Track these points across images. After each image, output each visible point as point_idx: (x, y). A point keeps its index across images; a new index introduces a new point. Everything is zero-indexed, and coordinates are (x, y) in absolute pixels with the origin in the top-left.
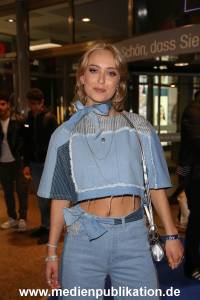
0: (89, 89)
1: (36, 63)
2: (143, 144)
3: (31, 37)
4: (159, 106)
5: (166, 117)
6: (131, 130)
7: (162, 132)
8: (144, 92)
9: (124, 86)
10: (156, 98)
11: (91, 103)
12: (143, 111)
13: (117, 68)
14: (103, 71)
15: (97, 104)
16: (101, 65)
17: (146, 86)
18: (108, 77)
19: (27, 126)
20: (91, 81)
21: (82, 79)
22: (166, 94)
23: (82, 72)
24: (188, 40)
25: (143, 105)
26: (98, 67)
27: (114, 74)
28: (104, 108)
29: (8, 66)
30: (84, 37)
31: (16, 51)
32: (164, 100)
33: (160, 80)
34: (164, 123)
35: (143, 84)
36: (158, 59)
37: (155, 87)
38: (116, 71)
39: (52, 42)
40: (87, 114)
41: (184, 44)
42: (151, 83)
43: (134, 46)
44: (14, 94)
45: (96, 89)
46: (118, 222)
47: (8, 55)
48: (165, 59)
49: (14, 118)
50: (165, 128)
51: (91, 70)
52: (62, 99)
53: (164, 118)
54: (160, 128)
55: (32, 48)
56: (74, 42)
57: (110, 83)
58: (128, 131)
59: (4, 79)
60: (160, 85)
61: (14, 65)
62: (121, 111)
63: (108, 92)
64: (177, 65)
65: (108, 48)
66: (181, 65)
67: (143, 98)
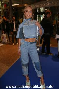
3: (13, 2)
9: (34, 14)
10: (40, 17)
23: (25, 12)
38: (32, 11)
41: (47, 5)
43: (36, 5)
46: (31, 43)
55: (13, 5)
56: (22, 4)
57: (31, 14)
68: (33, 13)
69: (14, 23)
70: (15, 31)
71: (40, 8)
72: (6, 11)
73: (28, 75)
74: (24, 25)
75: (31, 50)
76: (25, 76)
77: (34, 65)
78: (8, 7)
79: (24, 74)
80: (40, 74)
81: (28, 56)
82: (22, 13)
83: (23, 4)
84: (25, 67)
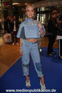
0: (28, 15)
3: (13, 1)
13: (33, 9)
14: (30, 11)
22: (43, 16)
24: (49, 3)
27: (33, 11)
46: (33, 43)
55: (13, 4)
65: (30, 5)
69: (15, 22)
70: (15, 30)
71: (41, 8)
72: (6, 9)
73: (28, 76)
74: (26, 25)
75: (33, 50)
76: (25, 76)
77: (35, 66)
78: (8, 6)
79: (25, 75)
80: (40, 74)
81: (29, 57)
82: (22, 12)
83: (24, 3)
84: (26, 68)
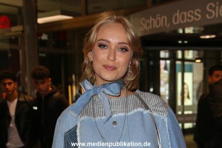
0: (98, 67)
1: (44, 37)
2: (160, 127)
3: (39, 8)
4: (183, 84)
5: (191, 95)
6: (146, 112)
7: (186, 113)
8: (165, 68)
9: (137, 63)
10: (179, 75)
11: (100, 82)
12: (164, 89)
14: (113, 47)
15: (107, 83)
16: (111, 40)
17: (168, 62)
18: (119, 53)
19: (36, 108)
20: (100, 57)
21: (90, 56)
22: (191, 70)
23: (91, 48)
24: (214, 9)
25: (165, 83)
26: (109, 42)
27: (126, 50)
28: (115, 87)
29: (13, 41)
30: (98, 8)
31: (22, 24)
32: (188, 77)
33: (183, 55)
34: (188, 102)
35: (165, 59)
36: (181, 31)
37: (178, 63)
38: (128, 46)
39: (63, 13)
40: (96, 95)
41: (211, 14)
42: (173, 58)
43: (155, 17)
44: (20, 72)
45: (106, 67)
47: (14, 29)
48: (189, 31)
49: (22, 99)
50: (189, 108)
51: (100, 46)
52: (74, 77)
53: (188, 97)
54: (184, 108)
55: (41, 21)
56: (87, 13)
57: (122, 59)
58: (142, 113)
59: (10, 55)
60: (183, 60)
61: (19, 40)
62: (134, 90)
63: (119, 70)
64: (202, 37)
65: (119, 21)
66: (208, 37)
67: (164, 75)
68: (135, 56)
